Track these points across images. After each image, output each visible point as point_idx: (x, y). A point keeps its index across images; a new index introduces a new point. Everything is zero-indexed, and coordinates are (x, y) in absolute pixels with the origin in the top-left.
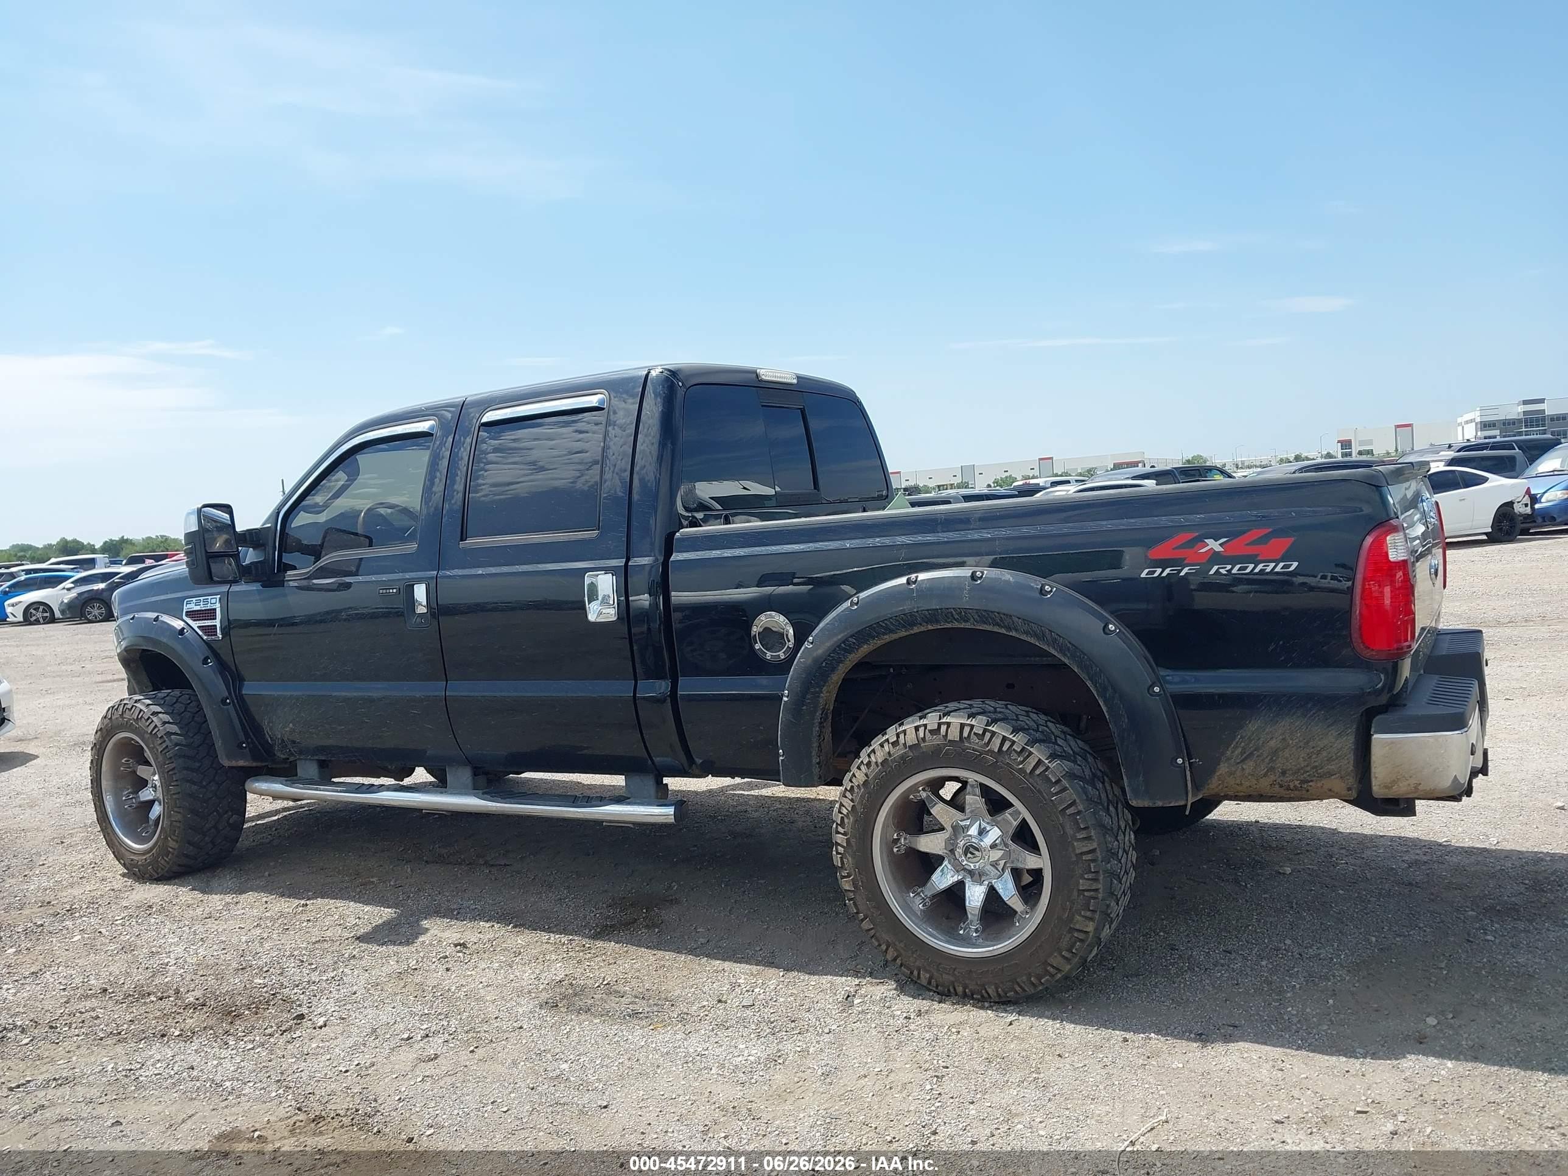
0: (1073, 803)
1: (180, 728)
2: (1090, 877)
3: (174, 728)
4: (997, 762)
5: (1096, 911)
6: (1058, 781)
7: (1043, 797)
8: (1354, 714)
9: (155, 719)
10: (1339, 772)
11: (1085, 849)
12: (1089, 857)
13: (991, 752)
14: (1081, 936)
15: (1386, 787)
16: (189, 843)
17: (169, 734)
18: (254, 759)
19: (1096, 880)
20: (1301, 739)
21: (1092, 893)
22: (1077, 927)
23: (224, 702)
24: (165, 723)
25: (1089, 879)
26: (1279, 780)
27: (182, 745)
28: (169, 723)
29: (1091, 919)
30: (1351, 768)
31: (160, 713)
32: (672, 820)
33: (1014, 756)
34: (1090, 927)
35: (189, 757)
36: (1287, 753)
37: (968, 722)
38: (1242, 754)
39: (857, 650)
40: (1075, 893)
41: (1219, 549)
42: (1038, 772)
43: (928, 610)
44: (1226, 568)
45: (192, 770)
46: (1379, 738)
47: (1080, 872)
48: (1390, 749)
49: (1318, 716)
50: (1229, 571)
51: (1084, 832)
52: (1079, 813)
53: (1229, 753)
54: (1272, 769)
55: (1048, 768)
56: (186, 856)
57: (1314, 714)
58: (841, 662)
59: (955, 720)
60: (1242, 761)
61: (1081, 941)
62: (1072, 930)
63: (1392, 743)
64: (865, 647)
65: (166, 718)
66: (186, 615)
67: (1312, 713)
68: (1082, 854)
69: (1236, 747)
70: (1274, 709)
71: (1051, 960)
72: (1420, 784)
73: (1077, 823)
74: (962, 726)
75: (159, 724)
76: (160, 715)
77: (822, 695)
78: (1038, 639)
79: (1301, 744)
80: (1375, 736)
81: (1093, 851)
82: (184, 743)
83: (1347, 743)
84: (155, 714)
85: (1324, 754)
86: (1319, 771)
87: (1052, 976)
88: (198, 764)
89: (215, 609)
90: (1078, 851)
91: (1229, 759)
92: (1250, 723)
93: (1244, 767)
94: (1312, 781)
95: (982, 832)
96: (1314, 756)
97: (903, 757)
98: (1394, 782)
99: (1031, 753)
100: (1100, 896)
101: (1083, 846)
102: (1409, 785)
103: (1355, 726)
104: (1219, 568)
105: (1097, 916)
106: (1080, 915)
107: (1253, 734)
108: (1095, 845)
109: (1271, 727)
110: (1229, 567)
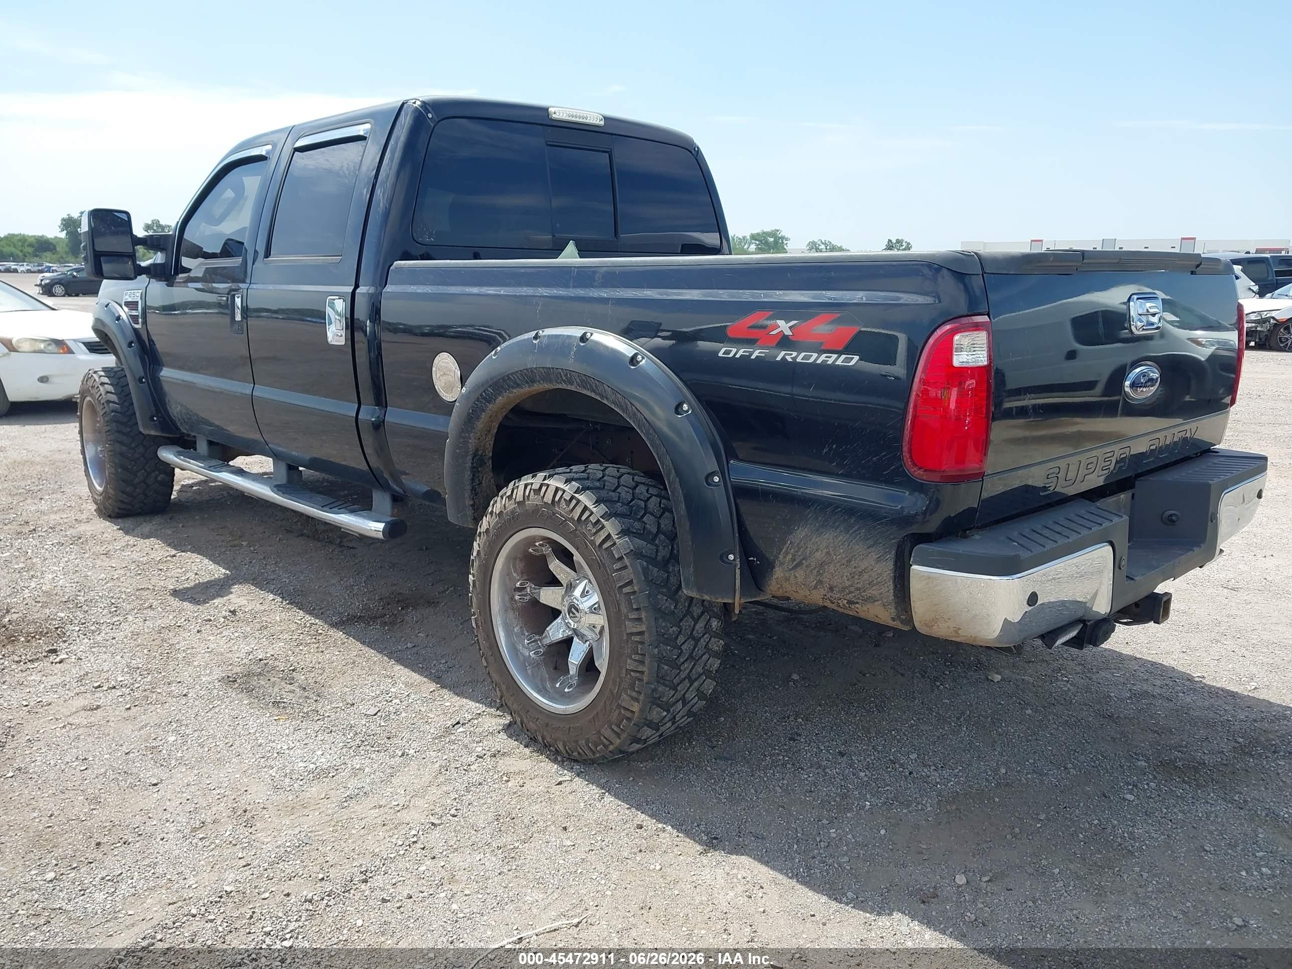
0: (630, 583)
1: (119, 398)
2: (637, 658)
3: (114, 398)
4: (576, 530)
5: (641, 693)
6: (621, 558)
7: (607, 571)
8: (892, 539)
9: (101, 388)
10: (881, 599)
11: (635, 630)
12: (637, 638)
13: (572, 519)
14: (628, 715)
15: (926, 625)
16: (123, 492)
17: (108, 402)
18: (163, 430)
19: (642, 662)
20: (844, 556)
21: (638, 674)
22: (624, 704)
23: (140, 380)
24: (108, 392)
25: (635, 660)
26: (828, 596)
27: (117, 412)
28: (111, 393)
29: (637, 700)
30: (892, 597)
31: (107, 384)
32: (380, 535)
33: (590, 527)
34: (636, 707)
35: (122, 423)
36: (832, 568)
37: (562, 487)
38: (793, 560)
39: (495, 400)
40: (624, 671)
41: (788, 332)
42: (605, 546)
43: (543, 368)
44: (792, 354)
45: (124, 434)
46: (917, 569)
47: (629, 651)
48: (927, 584)
49: (860, 534)
50: (794, 359)
51: (636, 613)
52: (634, 593)
53: (781, 557)
54: (820, 582)
55: (615, 544)
56: (121, 501)
57: (856, 531)
58: (483, 411)
59: (554, 483)
60: (793, 568)
61: (628, 719)
62: (619, 706)
63: (929, 578)
64: (500, 398)
65: (110, 388)
66: (125, 305)
67: (854, 529)
68: (632, 634)
69: (787, 553)
70: (820, 518)
71: (603, 731)
72: (960, 629)
73: (630, 603)
74: (557, 489)
75: (103, 394)
76: (106, 386)
77: (470, 441)
78: (623, 411)
79: (844, 561)
80: (914, 567)
81: (641, 633)
82: (119, 410)
83: (886, 569)
84: (103, 384)
85: (866, 576)
86: (864, 594)
87: (606, 746)
88: (129, 430)
89: (138, 302)
90: (629, 631)
91: (782, 564)
92: (798, 528)
93: (797, 575)
94: (858, 603)
95: (584, 594)
96: (857, 577)
97: (513, 512)
98: (935, 620)
99: (603, 527)
100: (645, 679)
101: (633, 627)
102: (949, 627)
103: (893, 552)
104: (786, 354)
105: (642, 697)
106: (627, 694)
107: (801, 541)
108: (643, 628)
109: (816, 538)
110: (795, 354)
